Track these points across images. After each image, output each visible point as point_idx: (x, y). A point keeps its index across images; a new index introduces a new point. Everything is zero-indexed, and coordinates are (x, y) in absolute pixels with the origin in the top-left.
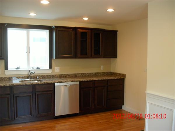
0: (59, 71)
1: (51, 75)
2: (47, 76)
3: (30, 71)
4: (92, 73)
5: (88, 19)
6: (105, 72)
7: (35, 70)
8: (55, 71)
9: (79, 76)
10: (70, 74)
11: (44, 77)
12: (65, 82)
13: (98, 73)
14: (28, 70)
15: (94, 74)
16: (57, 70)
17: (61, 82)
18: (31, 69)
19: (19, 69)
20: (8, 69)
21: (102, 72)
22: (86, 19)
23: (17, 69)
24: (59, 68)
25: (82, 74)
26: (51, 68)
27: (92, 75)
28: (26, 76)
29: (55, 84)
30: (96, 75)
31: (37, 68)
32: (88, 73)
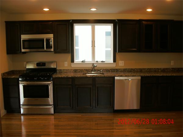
0: (123, 65)
1: (115, 69)
2: (111, 69)
3: (93, 65)
4: (160, 69)
5: (152, 10)
6: (175, 68)
7: (99, 63)
8: (120, 65)
9: (145, 71)
10: (135, 69)
11: (108, 70)
12: (126, 76)
13: (167, 69)
14: (92, 63)
15: (162, 69)
16: (121, 64)
17: (121, 76)
18: (96, 62)
19: (84, 62)
20: (74, 62)
21: (172, 68)
22: (149, 10)
23: (82, 62)
24: (123, 62)
25: (148, 69)
26: (115, 62)
27: (160, 70)
28: (90, 69)
29: (115, 77)
30: (164, 70)
31: (102, 62)
32: (155, 69)
